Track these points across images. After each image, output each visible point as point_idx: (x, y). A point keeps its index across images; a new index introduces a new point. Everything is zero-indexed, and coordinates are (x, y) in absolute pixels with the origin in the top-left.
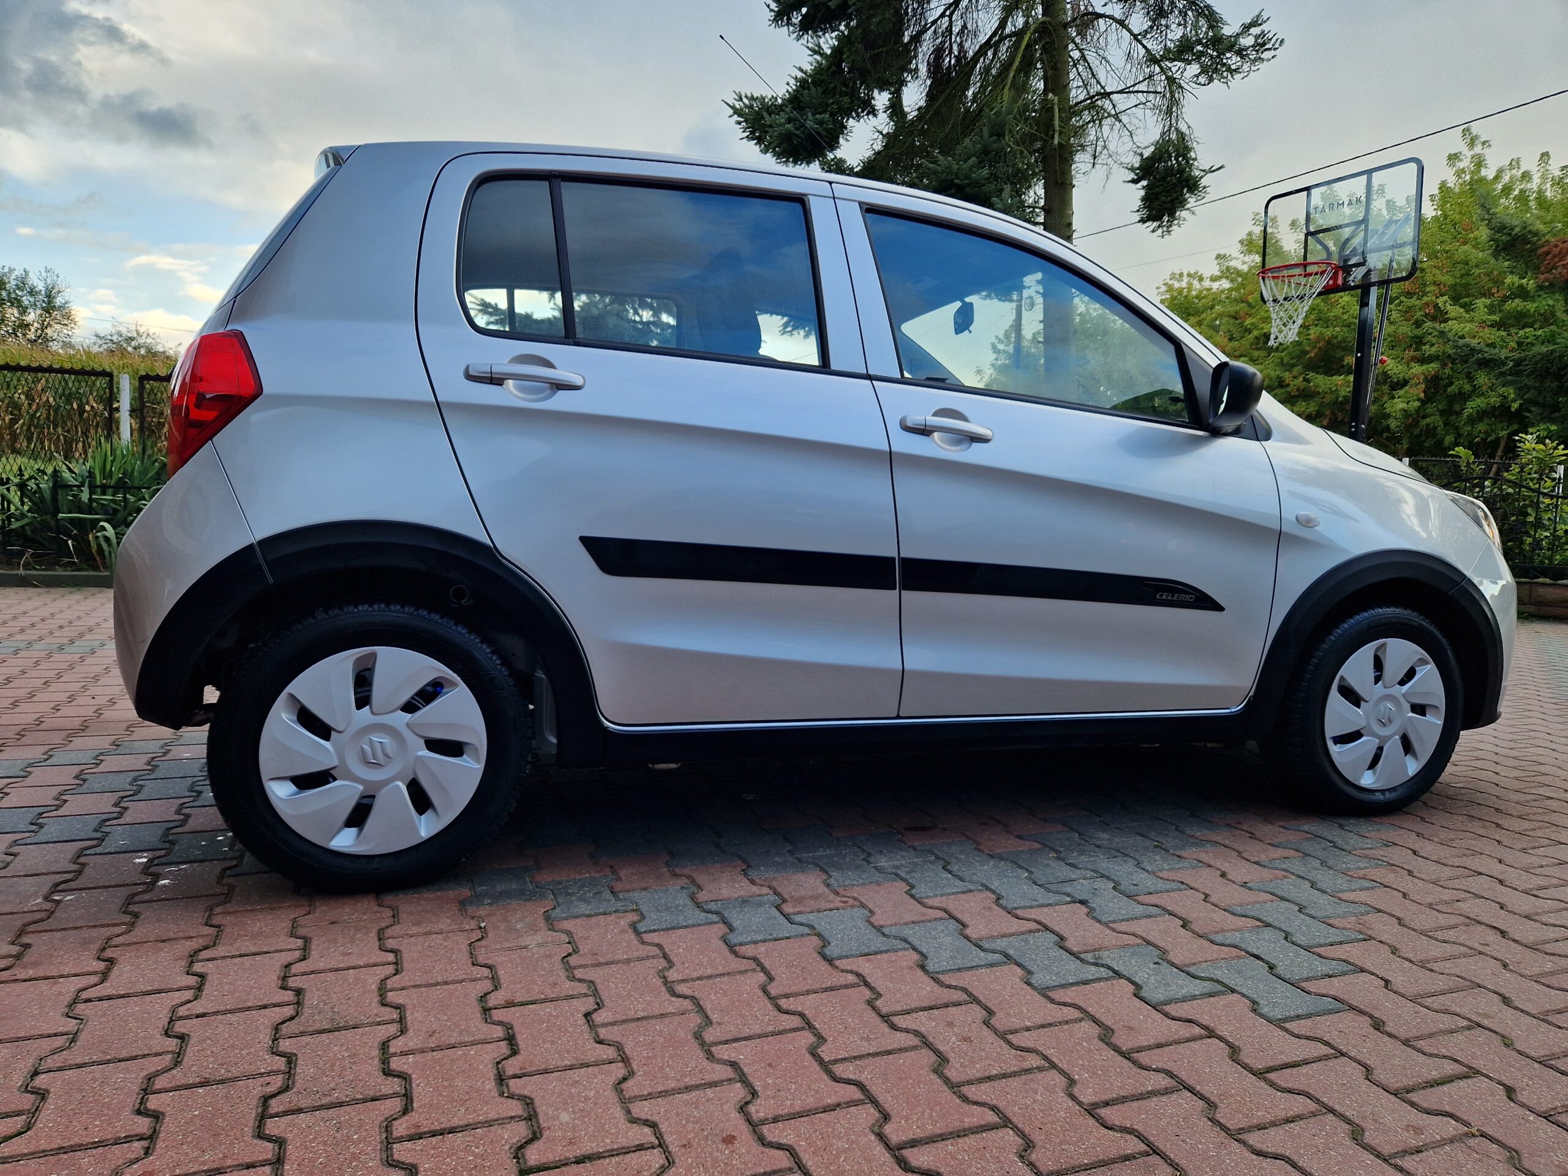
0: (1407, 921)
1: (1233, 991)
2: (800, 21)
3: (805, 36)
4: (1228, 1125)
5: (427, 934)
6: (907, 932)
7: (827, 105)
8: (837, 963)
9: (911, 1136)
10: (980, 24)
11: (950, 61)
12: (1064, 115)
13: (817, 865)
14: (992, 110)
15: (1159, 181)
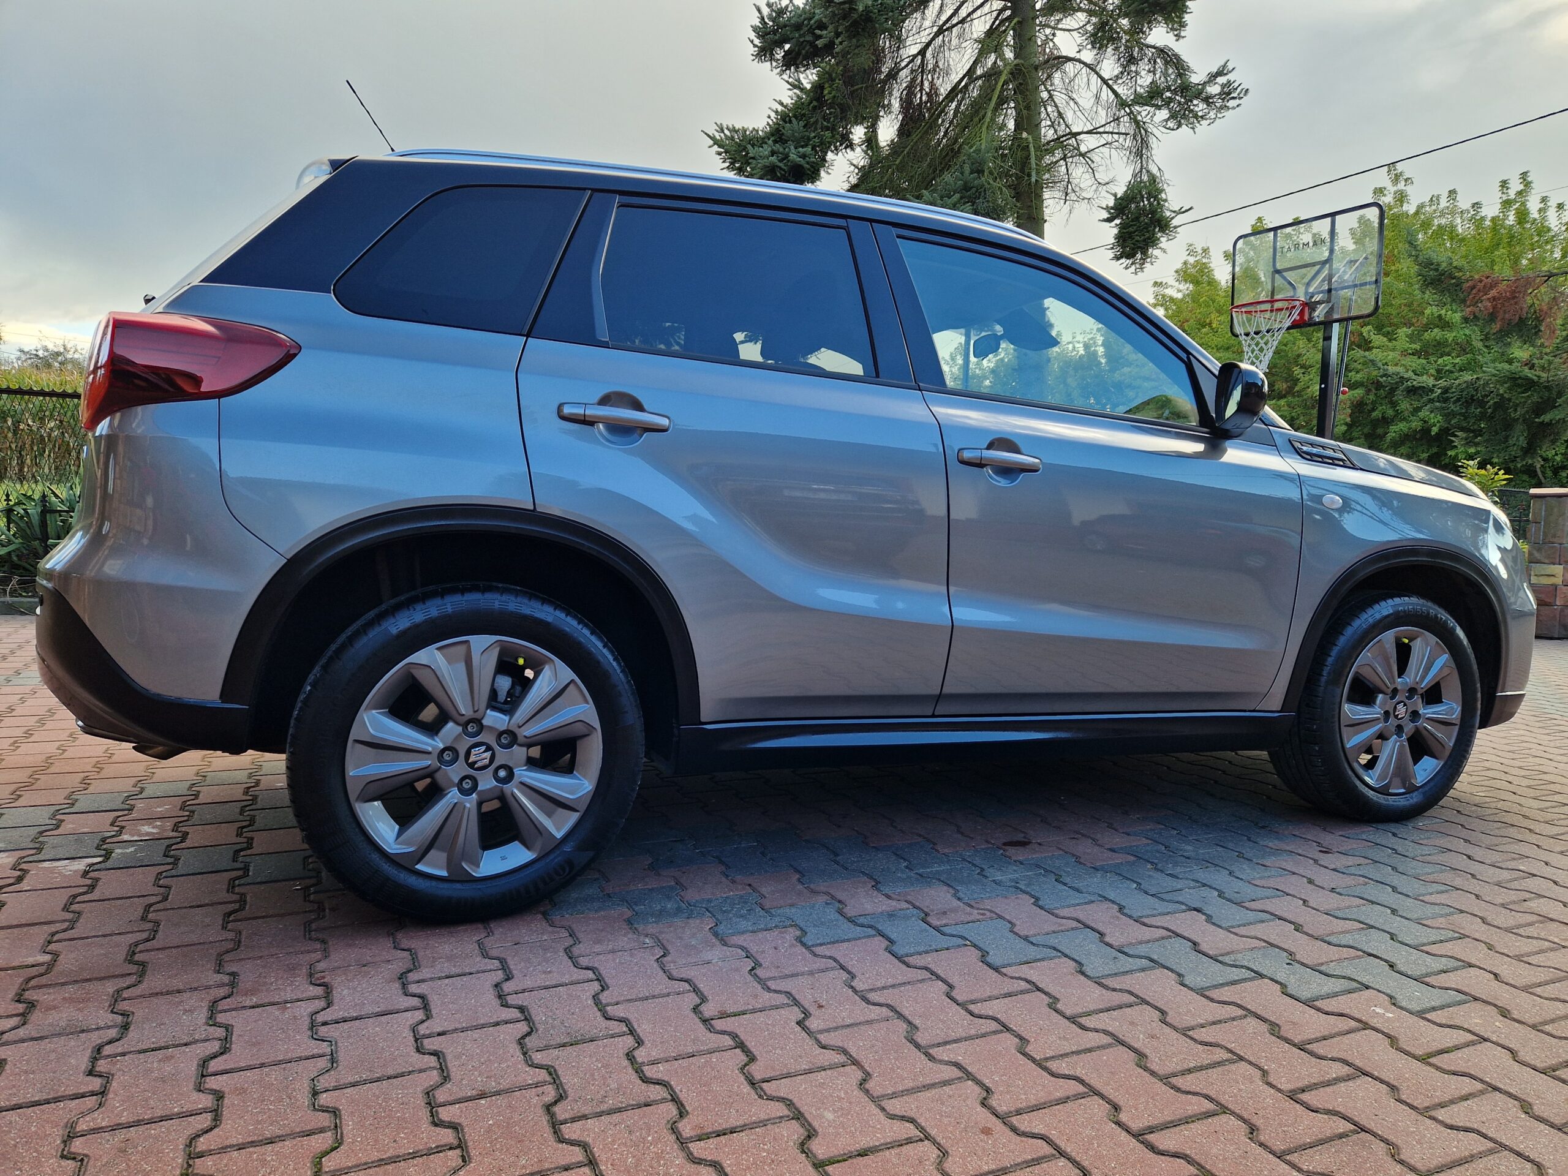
0: (1489, 919)
1: (1367, 987)
2: (783, 57)
3: (788, 72)
4: (1415, 1104)
5: (613, 951)
6: (1053, 941)
7: (809, 139)
8: (1003, 970)
9: (1146, 1124)
10: (951, 62)
11: (921, 98)
12: (1039, 153)
13: (939, 880)
14: (971, 147)
15: (1132, 221)
